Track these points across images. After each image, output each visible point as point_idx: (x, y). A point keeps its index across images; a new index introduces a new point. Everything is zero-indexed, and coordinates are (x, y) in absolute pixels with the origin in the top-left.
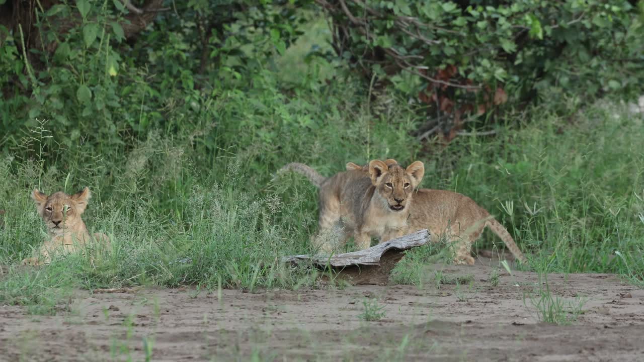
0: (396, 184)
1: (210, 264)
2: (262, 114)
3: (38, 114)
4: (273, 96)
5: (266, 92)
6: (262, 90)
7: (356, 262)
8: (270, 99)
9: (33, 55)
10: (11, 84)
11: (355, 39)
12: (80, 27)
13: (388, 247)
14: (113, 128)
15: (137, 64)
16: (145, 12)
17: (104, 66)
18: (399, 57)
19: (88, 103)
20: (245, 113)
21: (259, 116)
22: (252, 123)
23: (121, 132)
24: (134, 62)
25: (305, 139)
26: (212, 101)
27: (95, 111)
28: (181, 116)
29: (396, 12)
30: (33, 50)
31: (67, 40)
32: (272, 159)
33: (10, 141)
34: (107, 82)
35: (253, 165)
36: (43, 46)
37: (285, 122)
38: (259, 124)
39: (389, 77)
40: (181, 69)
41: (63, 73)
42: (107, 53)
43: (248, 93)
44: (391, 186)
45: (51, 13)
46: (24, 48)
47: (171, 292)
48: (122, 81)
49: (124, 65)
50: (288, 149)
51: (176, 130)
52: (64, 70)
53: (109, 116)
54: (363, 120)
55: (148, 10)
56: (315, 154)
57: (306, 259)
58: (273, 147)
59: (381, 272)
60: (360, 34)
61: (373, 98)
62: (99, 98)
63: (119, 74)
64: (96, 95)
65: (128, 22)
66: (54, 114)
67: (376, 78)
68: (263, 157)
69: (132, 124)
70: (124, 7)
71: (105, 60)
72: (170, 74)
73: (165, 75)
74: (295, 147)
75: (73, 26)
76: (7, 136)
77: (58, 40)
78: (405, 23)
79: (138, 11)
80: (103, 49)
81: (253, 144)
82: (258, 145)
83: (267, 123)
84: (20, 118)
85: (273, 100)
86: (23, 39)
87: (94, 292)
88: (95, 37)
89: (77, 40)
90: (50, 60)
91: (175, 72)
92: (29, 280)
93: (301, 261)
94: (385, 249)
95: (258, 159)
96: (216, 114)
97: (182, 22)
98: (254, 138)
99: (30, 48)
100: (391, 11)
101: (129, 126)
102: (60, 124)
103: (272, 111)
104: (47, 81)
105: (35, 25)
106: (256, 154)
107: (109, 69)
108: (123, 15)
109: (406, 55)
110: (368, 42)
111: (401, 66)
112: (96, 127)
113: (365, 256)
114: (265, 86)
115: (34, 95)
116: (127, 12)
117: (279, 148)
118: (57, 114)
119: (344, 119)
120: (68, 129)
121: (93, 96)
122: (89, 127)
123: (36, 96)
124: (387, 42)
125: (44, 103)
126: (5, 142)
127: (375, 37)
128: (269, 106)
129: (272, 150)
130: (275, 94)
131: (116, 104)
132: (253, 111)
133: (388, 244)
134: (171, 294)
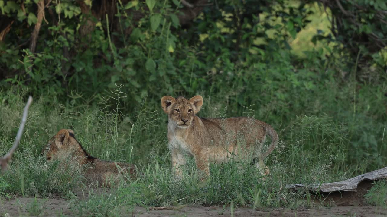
0: (182, 110)
1: (233, 190)
2: (279, 80)
3: (118, 79)
4: (286, 67)
5: (282, 64)
6: (278, 62)
7: (340, 189)
8: (284, 69)
9: (115, 36)
10: (100, 57)
11: (346, 27)
12: (148, 16)
13: (363, 179)
14: (171, 89)
15: (191, 43)
16: (195, 7)
17: (165, 45)
18: (378, 40)
19: (153, 72)
20: (266, 79)
21: (277, 82)
22: (271, 87)
23: (177, 93)
24: (188, 42)
25: (309, 99)
26: (242, 70)
27: (158, 77)
28: (220, 81)
29: (376, 7)
30: (115, 33)
31: (140, 26)
32: (285, 113)
33: (98, 99)
34: (167, 56)
35: (271, 116)
36: (122, 30)
37: (295, 86)
38: (276, 87)
39: (370, 54)
40: (221, 47)
41: (135, 50)
42: (168, 36)
43: (269, 64)
44: (179, 111)
45: (128, 7)
46: (109, 32)
47: (206, 210)
48: (178, 55)
49: (180, 45)
50: (297, 105)
51: (216, 91)
52: (136, 48)
53: (169, 81)
54: (351, 85)
55: (198, 5)
56: (315, 109)
57: (303, 186)
58: (286, 104)
59: (357, 196)
60: (350, 23)
61: (359, 69)
62: (161, 67)
63: (176, 51)
64: (159, 65)
65: (182, 14)
66: (129, 79)
67: (361, 55)
68: (278, 111)
69: (185, 87)
70: (180, 3)
71: (166, 40)
72: (213, 50)
73: (209, 51)
74: (302, 104)
75: (143, 16)
76: (96, 95)
77: (132, 26)
78: (382, 15)
79: (190, 5)
80: (165, 33)
81: (271, 101)
82: (275, 102)
83: (282, 87)
84: (106, 82)
85: (287, 70)
86: (108, 25)
87: (150, 210)
88: (159, 24)
89: (147, 26)
90: (126, 41)
91: (217, 49)
92: (103, 200)
93: (299, 188)
94: (360, 180)
95: (275, 112)
96: (246, 80)
97: (223, 13)
98: (272, 98)
99: (113, 31)
100: (372, 7)
101: (182, 88)
102: (133, 86)
103: (285, 78)
104: (125, 56)
105: (116, 15)
106: (273, 109)
107: (168, 47)
108: (179, 9)
109: (383, 38)
110: (355, 29)
111: (380, 46)
112: (159, 89)
113: (346, 185)
114: (281, 60)
115: (115, 66)
116: (182, 7)
117: (290, 105)
118: (132, 79)
119: (337, 84)
120: (139, 91)
121: (157, 67)
122: (154, 89)
123: (117, 66)
124: (369, 29)
125: (122, 71)
126: (93, 99)
127: (360, 25)
128: (283, 74)
129: (285, 106)
130: (288, 65)
131: (173, 72)
132: (272, 78)
133: (363, 177)
134: (205, 211)
